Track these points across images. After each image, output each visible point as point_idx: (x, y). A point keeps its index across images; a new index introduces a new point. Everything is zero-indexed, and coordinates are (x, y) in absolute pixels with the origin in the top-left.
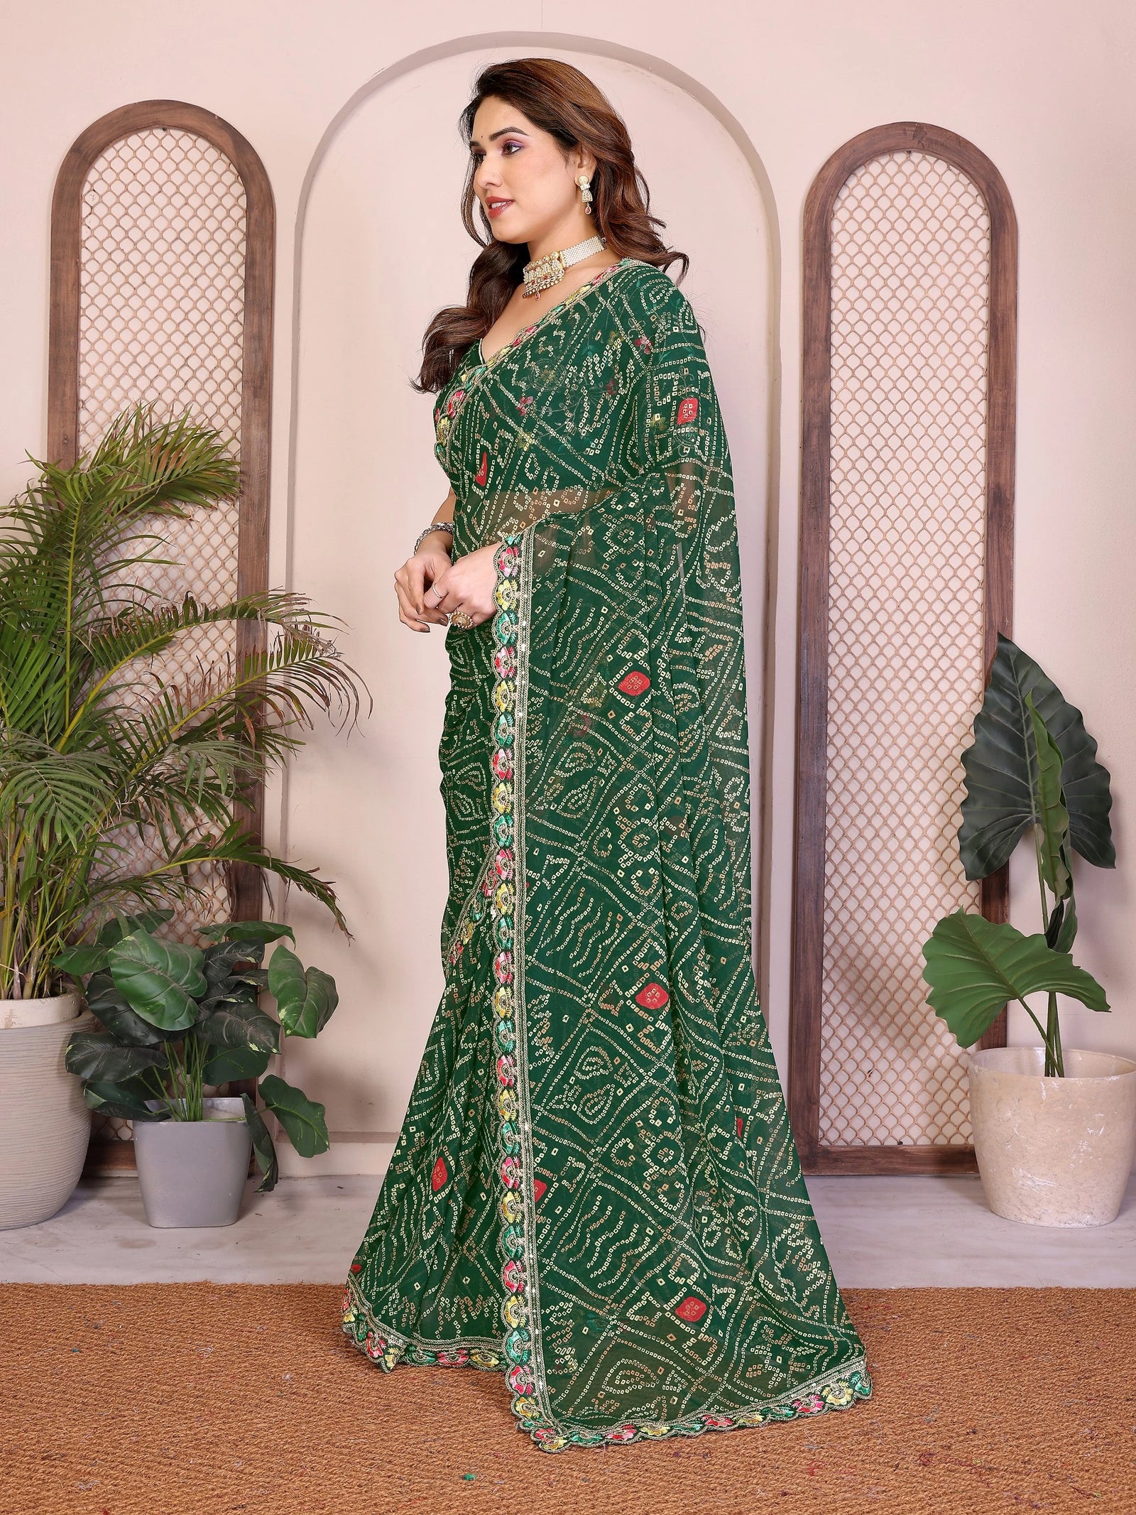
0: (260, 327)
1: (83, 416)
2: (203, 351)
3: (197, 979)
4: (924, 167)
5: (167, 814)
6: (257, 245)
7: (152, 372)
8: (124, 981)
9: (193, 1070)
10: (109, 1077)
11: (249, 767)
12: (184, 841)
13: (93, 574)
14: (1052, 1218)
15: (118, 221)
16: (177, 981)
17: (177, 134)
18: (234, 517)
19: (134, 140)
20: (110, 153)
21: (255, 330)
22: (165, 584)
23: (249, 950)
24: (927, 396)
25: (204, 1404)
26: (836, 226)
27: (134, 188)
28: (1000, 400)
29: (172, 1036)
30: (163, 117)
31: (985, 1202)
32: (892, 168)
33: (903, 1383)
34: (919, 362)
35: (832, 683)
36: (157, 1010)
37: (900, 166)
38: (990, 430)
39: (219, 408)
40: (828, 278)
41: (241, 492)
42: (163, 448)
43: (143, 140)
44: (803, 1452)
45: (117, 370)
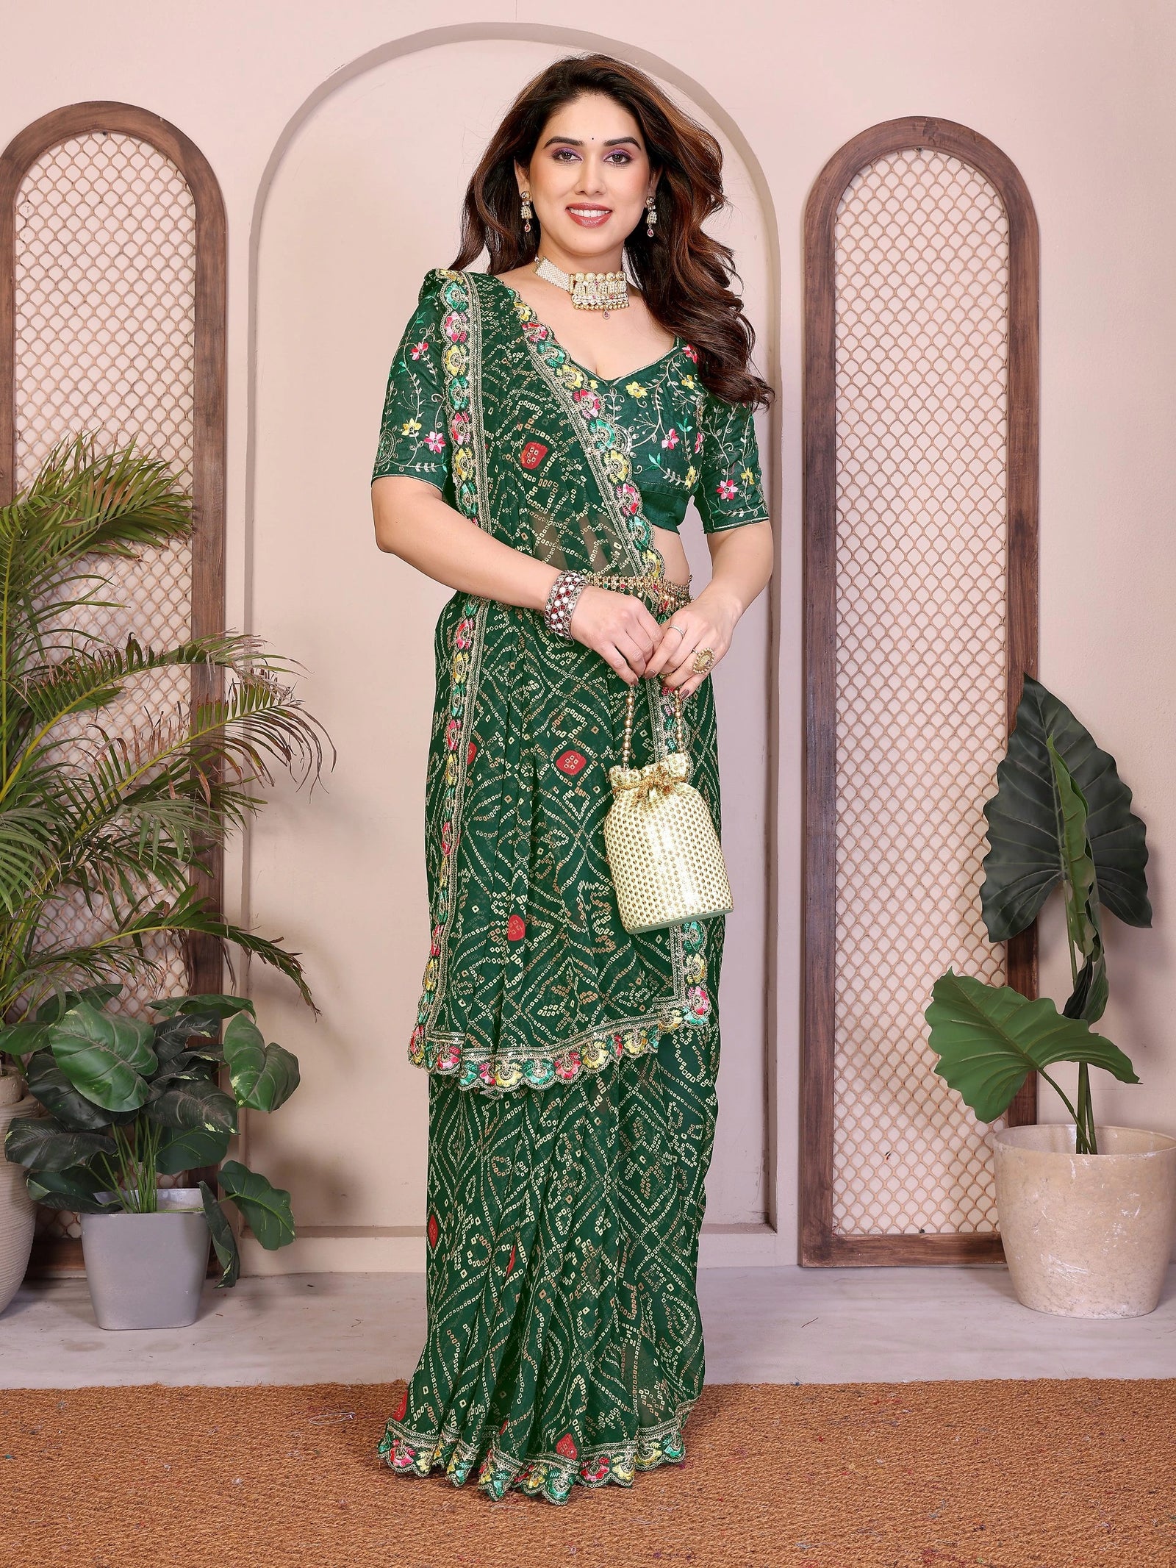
0: (212, 349)
1: (21, 449)
2: (150, 376)
3: (148, 1056)
4: (936, 166)
5: (117, 879)
6: (208, 259)
7: (94, 399)
8: (65, 1059)
9: (146, 1158)
10: (52, 1165)
11: (206, 828)
12: (136, 909)
13: (30, 618)
14: (1085, 1308)
15: (55, 234)
16: (125, 1057)
17: (119, 138)
18: (186, 557)
19: (72, 146)
20: (45, 161)
21: (207, 352)
22: (112, 631)
23: (204, 1024)
24: (941, 416)
25: (145, 1511)
26: (840, 232)
27: (74, 198)
28: (1021, 419)
29: (120, 1118)
30: (103, 119)
31: (1013, 1293)
32: (900, 167)
33: (908, 1479)
34: (932, 379)
35: (841, 731)
36: (104, 1090)
37: (909, 165)
38: (1011, 452)
39: (168, 439)
40: (832, 288)
41: (194, 529)
42: (107, 482)
43: (82, 146)
44: (795, 1551)
45: (57, 398)
